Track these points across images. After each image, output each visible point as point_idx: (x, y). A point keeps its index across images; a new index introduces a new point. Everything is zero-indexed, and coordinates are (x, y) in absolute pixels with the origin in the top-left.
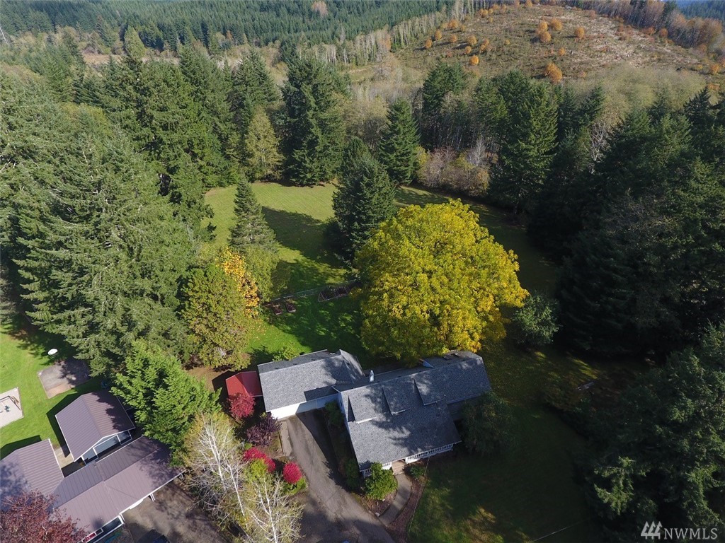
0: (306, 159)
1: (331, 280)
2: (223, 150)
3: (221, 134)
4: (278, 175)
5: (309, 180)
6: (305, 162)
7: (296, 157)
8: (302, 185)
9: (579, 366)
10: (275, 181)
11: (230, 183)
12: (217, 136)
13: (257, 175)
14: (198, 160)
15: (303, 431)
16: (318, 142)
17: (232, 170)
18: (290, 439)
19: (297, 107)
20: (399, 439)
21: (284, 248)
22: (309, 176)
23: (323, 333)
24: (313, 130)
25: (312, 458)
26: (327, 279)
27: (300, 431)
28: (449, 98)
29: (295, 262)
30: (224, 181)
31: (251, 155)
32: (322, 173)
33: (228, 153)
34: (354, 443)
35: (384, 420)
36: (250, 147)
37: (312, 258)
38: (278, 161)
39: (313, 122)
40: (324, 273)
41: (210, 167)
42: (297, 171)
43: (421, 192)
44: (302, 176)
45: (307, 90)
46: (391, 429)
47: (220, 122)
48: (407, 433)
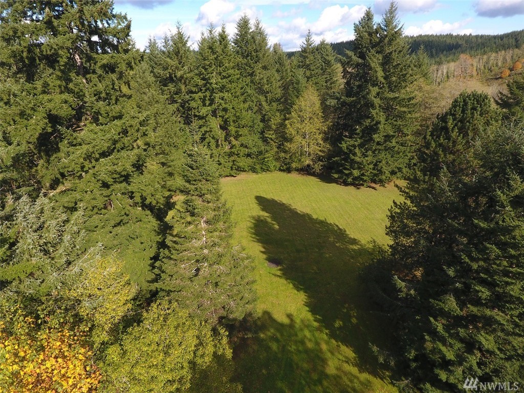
2: (262, 133)
3: (265, 115)
6: (355, 154)
8: (346, 184)
11: (263, 170)
12: (260, 117)
13: (294, 165)
14: (232, 138)
17: (267, 155)
22: (356, 173)
24: (374, 112)
30: (258, 167)
32: (375, 172)
33: (266, 136)
38: (320, 151)
39: (377, 101)
41: (242, 149)
42: (342, 165)
44: (346, 172)
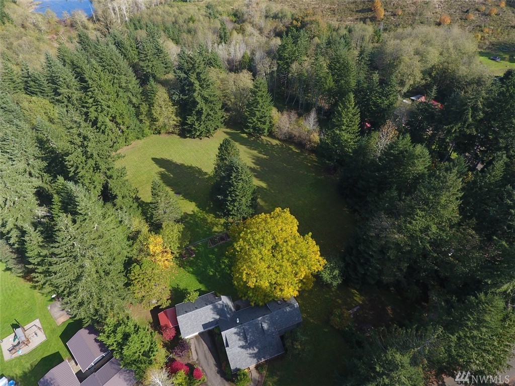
0: (196, 123)
1: (215, 229)
2: (136, 115)
3: (134, 104)
4: (177, 131)
5: (198, 135)
7: (189, 122)
8: (194, 138)
9: (353, 294)
10: (176, 134)
11: (144, 137)
12: (132, 106)
13: (162, 131)
16: (203, 111)
18: (196, 350)
19: (187, 88)
20: (252, 354)
21: (185, 201)
25: (208, 362)
27: (201, 344)
28: (294, 66)
29: (192, 213)
31: (157, 121)
34: (229, 359)
36: (156, 115)
37: (203, 209)
39: (199, 99)
40: (211, 222)
43: (275, 142)
45: (193, 78)
46: (248, 349)
47: (133, 96)
48: (256, 350)
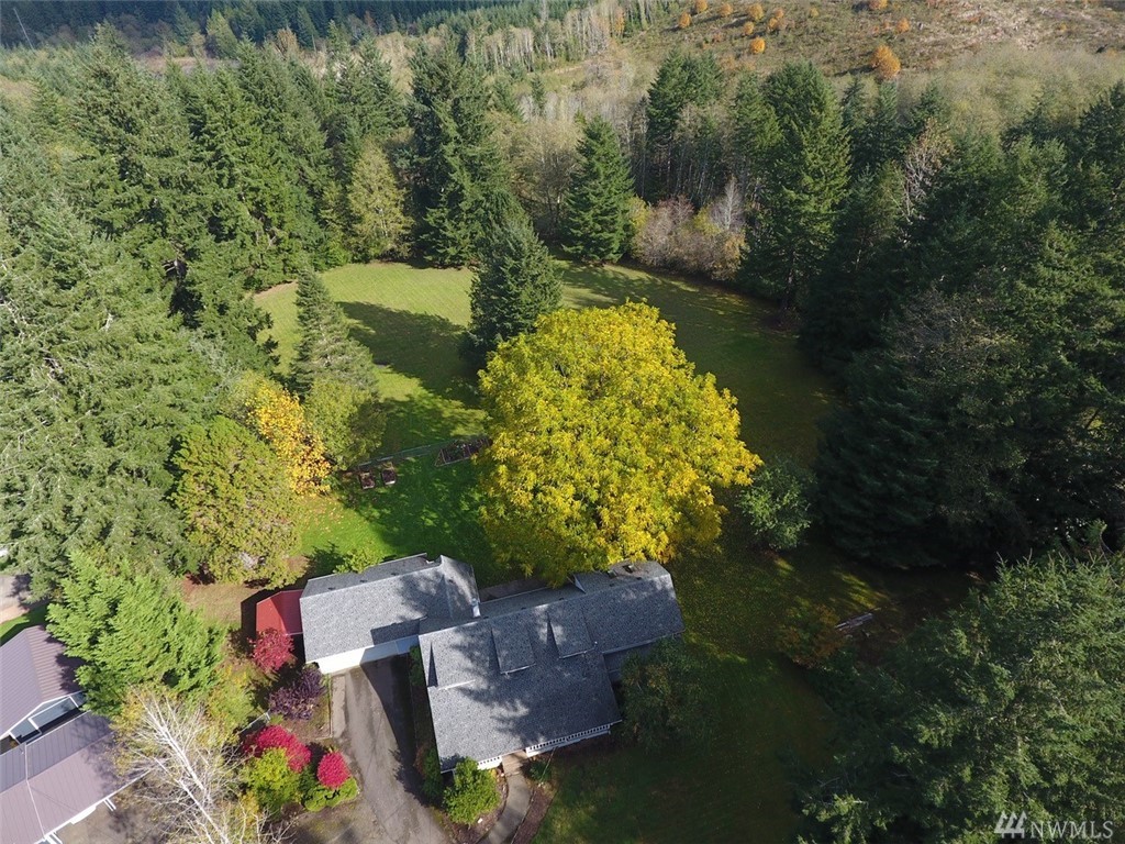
0: (447, 224)
1: (460, 430)
2: (315, 211)
3: (312, 185)
4: (404, 250)
5: (453, 258)
6: (445, 229)
7: (430, 220)
8: (444, 266)
9: (848, 586)
10: (401, 260)
11: (330, 265)
12: (306, 190)
13: (372, 252)
14: (275, 228)
15: (369, 694)
16: (463, 194)
17: (331, 244)
18: (345, 708)
19: (428, 138)
20: (509, 720)
21: (396, 375)
22: (452, 251)
23: (430, 523)
24: (454, 176)
25: (374, 742)
26: (454, 428)
27: (363, 693)
28: (688, 115)
29: (408, 399)
30: (320, 262)
31: (360, 220)
32: (473, 246)
33: (324, 216)
34: (435, 724)
35: (484, 686)
36: (356, 206)
37: (438, 391)
38: (404, 228)
39: (455, 162)
40: (451, 417)
41: (293, 241)
42: (435, 243)
43: (634, 275)
44: (441, 251)
45: (443, 109)
46: (495, 703)
47: (310, 165)
48: (523, 711)
